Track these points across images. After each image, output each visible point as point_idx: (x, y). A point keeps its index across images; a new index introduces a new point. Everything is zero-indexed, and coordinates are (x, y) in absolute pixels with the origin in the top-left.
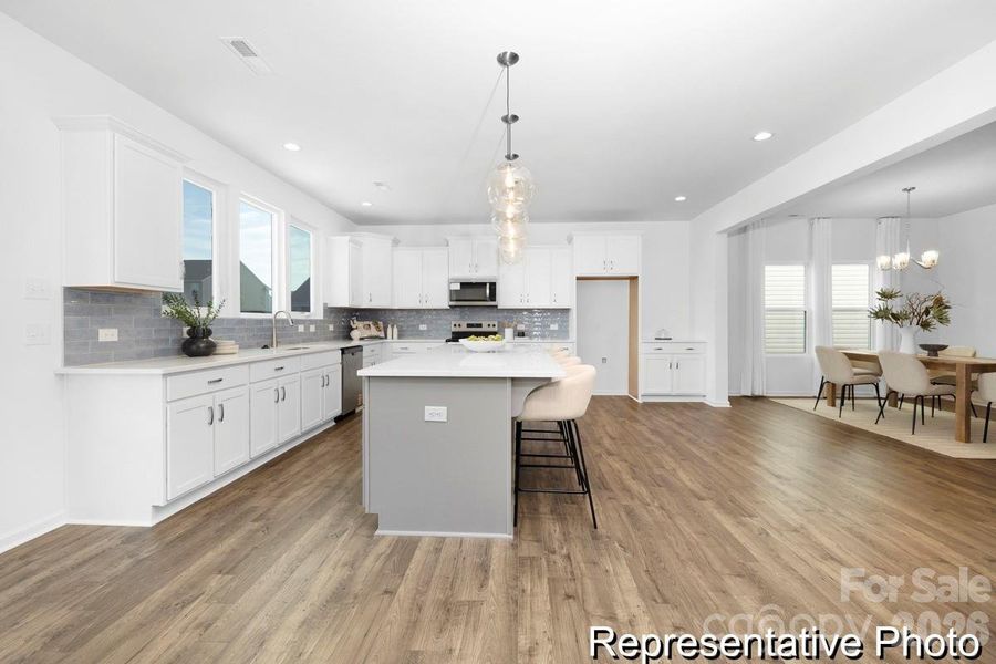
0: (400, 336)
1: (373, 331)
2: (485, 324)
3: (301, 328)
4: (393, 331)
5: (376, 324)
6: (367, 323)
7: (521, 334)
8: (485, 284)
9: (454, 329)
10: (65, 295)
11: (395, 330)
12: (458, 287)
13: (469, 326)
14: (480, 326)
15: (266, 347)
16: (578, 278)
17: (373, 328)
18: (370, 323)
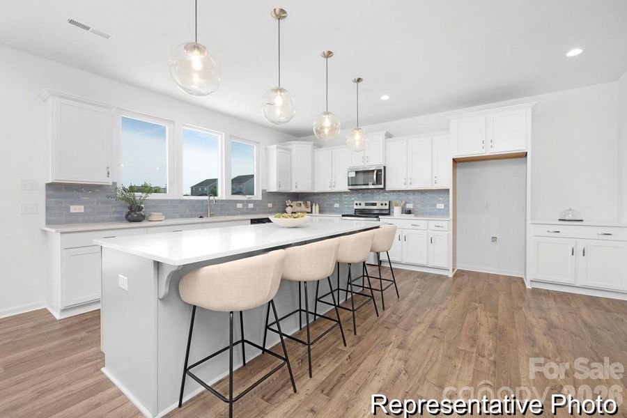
0: (321, 211)
1: (303, 208)
2: (379, 203)
3: (240, 206)
4: (316, 208)
5: (305, 203)
6: (299, 202)
7: (409, 212)
8: (373, 171)
9: (355, 207)
10: (46, 188)
11: (317, 206)
12: (353, 174)
13: (366, 204)
14: (375, 204)
15: (201, 217)
16: (454, 160)
17: (303, 205)
18: (302, 202)
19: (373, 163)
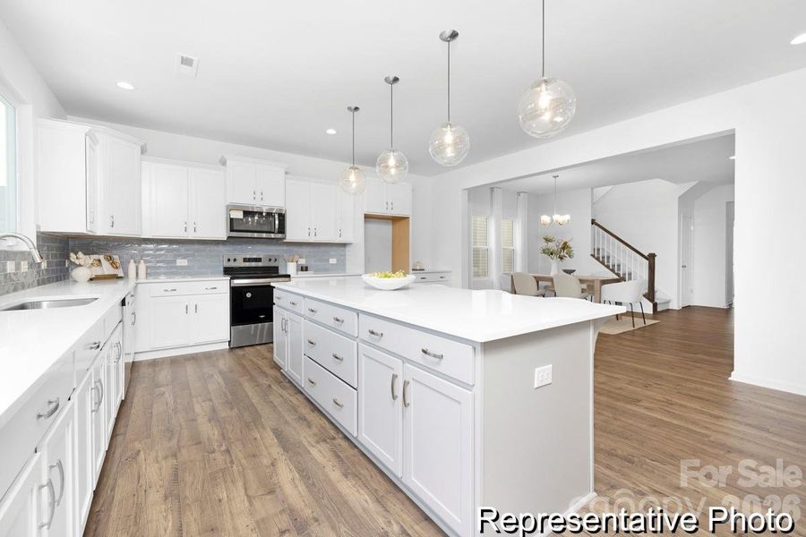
0: (149, 275)
1: (107, 269)
2: (265, 259)
4: (138, 269)
5: (110, 259)
6: (96, 257)
7: (305, 269)
8: (272, 215)
9: (227, 264)
11: (142, 266)
12: (239, 215)
13: (245, 260)
14: (259, 260)
16: (367, 217)
17: (106, 264)
18: (101, 257)
19: (268, 201)
